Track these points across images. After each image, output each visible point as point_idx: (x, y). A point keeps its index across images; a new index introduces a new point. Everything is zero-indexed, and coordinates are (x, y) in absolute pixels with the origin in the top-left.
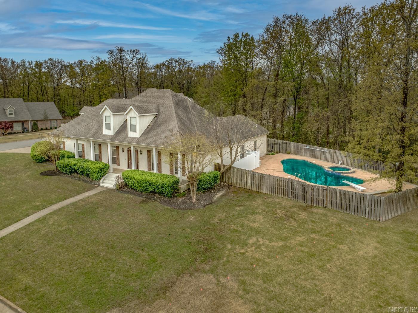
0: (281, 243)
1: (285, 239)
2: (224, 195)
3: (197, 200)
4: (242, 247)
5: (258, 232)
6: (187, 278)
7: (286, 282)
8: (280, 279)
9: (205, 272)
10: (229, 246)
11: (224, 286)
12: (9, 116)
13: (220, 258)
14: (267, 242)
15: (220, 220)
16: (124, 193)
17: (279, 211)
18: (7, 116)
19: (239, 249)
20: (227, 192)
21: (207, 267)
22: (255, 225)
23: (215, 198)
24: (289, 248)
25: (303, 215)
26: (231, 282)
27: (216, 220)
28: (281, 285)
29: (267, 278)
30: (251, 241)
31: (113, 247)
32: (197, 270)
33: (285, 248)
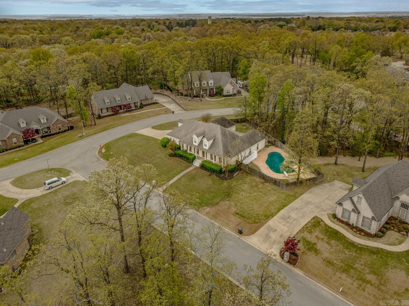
0: (249, 195)
1: (250, 194)
2: (238, 174)
3: (228, 176)
4: (238, 195)
5: (244, 191)
6: (223, 201)
7: (246, 205)
8: (244, 204)
9: (227, 201)
10: (234, 194)
11: (231, 204)
12: (128, 100)
13: (231, 197)
14: (245, 194)
15: (234, 185)
16: (203, 170)
17: (254, 183)
18: (127, 100)
19: (237, 196)
20: (239, 173)
21: (228, 199)
22: (244, 188)
23: (234, 176)
24: (251, 196)
25: (261, 186)
26: (233, 204)
27: (233, 185)
28: (244, 205)
29: (241, 204)
30: (241, 193)
31: (203, 191)
32: (225, 200)
33: (249, 196)
